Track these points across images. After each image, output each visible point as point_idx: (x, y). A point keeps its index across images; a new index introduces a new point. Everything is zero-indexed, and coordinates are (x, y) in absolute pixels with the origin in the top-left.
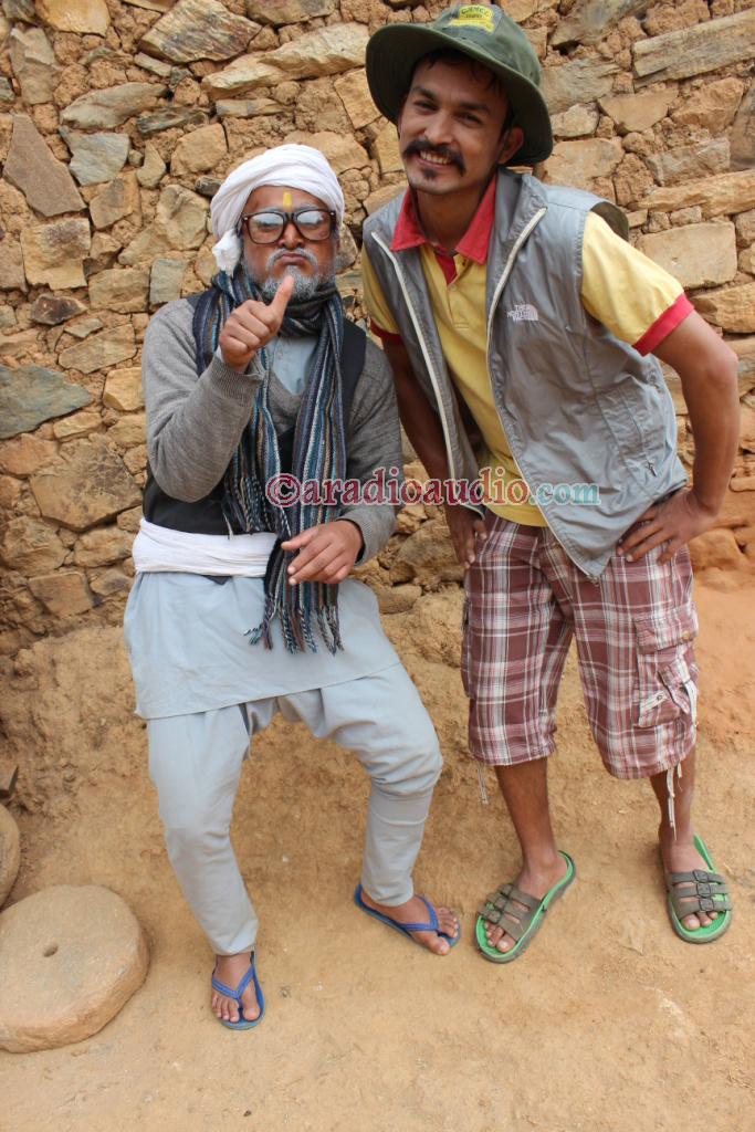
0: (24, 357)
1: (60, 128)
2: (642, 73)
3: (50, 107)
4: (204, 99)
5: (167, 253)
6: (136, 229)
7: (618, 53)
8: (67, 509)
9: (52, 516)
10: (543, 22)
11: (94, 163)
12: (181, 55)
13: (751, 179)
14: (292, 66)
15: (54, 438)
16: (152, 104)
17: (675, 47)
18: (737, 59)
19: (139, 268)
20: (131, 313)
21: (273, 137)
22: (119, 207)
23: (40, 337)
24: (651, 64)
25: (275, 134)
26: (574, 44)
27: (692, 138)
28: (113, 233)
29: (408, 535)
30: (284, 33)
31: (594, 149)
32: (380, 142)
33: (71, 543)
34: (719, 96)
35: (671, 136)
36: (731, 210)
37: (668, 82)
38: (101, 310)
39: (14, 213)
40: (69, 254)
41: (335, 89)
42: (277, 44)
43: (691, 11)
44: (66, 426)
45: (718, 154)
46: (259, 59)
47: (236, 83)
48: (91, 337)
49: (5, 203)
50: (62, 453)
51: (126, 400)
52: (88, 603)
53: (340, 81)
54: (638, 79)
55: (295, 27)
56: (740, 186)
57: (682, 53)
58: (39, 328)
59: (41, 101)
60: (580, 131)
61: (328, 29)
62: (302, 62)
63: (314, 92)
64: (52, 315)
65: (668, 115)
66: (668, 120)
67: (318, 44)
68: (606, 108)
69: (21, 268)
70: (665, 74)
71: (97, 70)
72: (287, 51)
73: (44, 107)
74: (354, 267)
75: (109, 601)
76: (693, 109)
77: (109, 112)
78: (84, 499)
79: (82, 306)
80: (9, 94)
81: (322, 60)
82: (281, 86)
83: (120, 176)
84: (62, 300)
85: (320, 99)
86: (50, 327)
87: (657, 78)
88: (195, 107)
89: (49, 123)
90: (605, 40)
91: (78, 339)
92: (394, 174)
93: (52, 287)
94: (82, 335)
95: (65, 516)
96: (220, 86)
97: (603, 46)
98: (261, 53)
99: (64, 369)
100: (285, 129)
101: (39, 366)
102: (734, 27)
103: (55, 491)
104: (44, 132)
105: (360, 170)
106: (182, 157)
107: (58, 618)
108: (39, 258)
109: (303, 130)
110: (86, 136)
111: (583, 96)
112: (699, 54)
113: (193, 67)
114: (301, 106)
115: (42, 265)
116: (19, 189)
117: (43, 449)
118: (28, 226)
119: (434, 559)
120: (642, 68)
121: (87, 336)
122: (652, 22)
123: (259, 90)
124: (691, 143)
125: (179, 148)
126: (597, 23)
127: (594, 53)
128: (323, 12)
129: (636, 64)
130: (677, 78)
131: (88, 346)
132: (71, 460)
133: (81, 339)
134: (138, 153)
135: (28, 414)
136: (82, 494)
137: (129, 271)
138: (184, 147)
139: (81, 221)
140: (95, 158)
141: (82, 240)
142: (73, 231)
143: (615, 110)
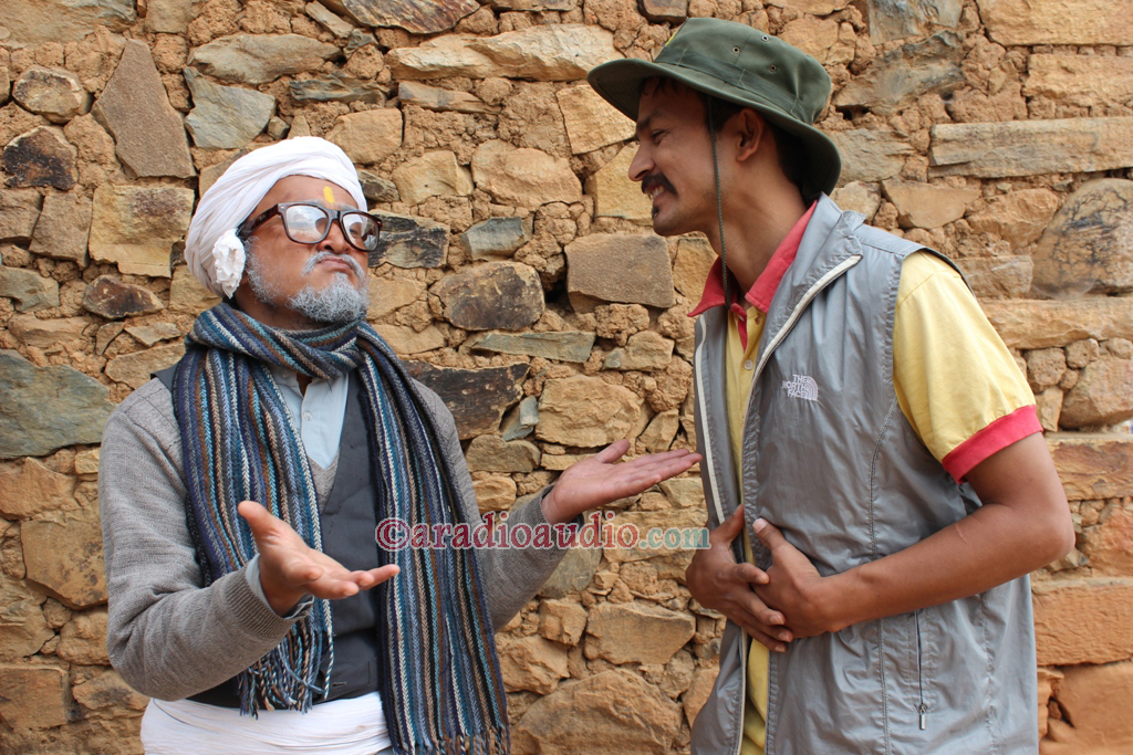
0: (58, 353)
1: (186, 69)
2: (940, 161)
3: (180, 40)
4: (386, 76)
7: (914, 131)
8: (66, 575)
9: (41, 582)
11: (221, 122)
12: (368, 16)
13: (1054, 313)
14: (509, 60)
15: (72, 472)
16: (315, 66)
17: (983, 140)
18: (1053, 170)
21: (465, 140)
23: (87, 331)
24: (952, 154)
25: (468, 138)
26: (863, 110)
27: (990, 249)
29: (540, 696)
30: (507, 19)
32: (602, 176)
33: (60, 624)
34: (1027, 207)
35: (965, 241)
36: (1023, 346)
37: (969, 178)
38: (183, 312)
39: (92, 162)
40: (157, 231)
41: (557, 99)
42: (495, 31)
43: (1006, 105)
44: (93, 459)
45: (1018, 275)
46: (467, 43)
47: (432, 65)
48: (160, 347)
49: (85, 146)
50: (78, 495)
52: (62, 715)
53: (565, 91)
54: (934, 167)
55: (522, 15)
56: (1040, 318)
57: (990, 149)
58: (89, 318)
59: (170, 31)
61: (564, 27)
62: (522, 59)
63: (530, 97)
64: (112, 305)
65: (964, 217)
66: (964, 222)
67: (547, 42)
68: (891, 193)
69: (85, 234)
70: (968, 168)
71: (254, 10)
72: (505, 42)
73: (171, 38)
74: (536, 328)
75: (95, 717)
76: (995, 215)
77: (257, 64)
78: (94, 566)
79: (157, 302)
80: (129, 13)
81: (548, 62)
82: (489, 81)
84: (132, 289)
85: (536, 107)
86: (105, 320)
87: (957, 170)
88: (372, 83)
89: (173, 60)
90: (900, 113)
91: (140, 345)
92: (612, 220)
93: (120, 270)
94: (148, 342)
95: (60, 584)
96: (410, 64)
97: (897, 120)
98: (472, 37)
99: (110, 381)
100: (482, 134)
101: (76, 370)
102: (1053, 133)
103: (55, 546)
104: (164, 70)
105: (569, 205)
107: (11, 730)
108: (114, 227)
109: (506, 141)
110: (218, 87)
111: (865, 174)
112: (1010, 155)
113: (381, 33)
114: (508, 111)
115: (116, 238)
116: (109, 132)
117: (52, 484)
118: (110, 182)
119: (569, 734)
120: (941, 155)
121: (155, 344)
122: (959, 105)
123: (459, 80)
124: (988, 255)
125: (339, 127)
126: (894, 93)
127: (885, 125)
128: (560, 7)
129: (934, 149)
130: (980, 176)
131: (152, 357)
132: (89, 508)
133: (144, 346)
134: (282, 122)
135: (43, 432)
136: (93, 558)
138: (344, 128)
139: (184, 193)
140: (224, 117)
141: (179, 217)
142: (170, 203)
143: (902, 198)
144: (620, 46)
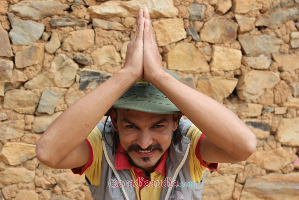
1: (9, 14)
2: (293, 46)
3: (5, 2)
4: (88, 17)
5: (52, 88)
6: (38, 72)
7: (284, 35)
10: (253, 16)
11: (23, 35)
14: (135, 11)
16: (60, 13)
19: (35, 92)
20: (25, 114)
22: (31, 59)
24: (298, 43)
25: (119, 40)
26: (265, 27)
28: (25, 71)
31: (268, 76)
32: (170, 55)
38: (9, 109)
46: (119, 4)
47: (106, 13)
48: (1, 123)
51: (12, 159)
53: (156, 22)
54: (291, 48)
60: (263, 67)
68: (276, 59)
77: (37, 12)
82: (127, 19)
83: (36, 44)
88: (82, 20)
89: (3, 10)
90: (279, 28)
96: (97, 12)
97: (278, 31)
98: (121, 1)
100: (124, 39)
106: (71, 42)
110: (22, 21)
111: (266, 52)
113: (86, 0)
120: (294, 44)
123: (116, 18)
125: (70, 37)
126: (277, 20)
127: (273, 33)
129: (291, 42)
134: (47, 35)
137: (29, 92)
138: (72, 37)
139: (9, 63)
140: (24, 33)
141: (8, 72)
142: (4, 67)
143: (280, 61)
144: (176, 5)
